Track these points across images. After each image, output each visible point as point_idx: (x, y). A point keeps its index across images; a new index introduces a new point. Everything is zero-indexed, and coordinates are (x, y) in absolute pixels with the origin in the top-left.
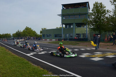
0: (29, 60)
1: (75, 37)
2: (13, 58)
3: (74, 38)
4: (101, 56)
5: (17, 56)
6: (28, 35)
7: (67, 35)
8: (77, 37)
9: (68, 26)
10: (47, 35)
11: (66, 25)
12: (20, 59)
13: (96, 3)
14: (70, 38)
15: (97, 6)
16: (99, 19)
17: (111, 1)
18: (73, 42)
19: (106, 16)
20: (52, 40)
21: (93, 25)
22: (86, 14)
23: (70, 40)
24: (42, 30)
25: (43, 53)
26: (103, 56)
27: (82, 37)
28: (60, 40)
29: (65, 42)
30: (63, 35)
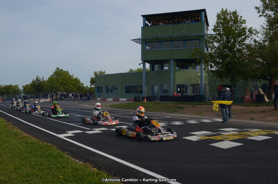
0: (63, 150)
1: (175, 93)
2: (25, 145)
3: (171, 95)
4: (236, 138)
5: (35, 140)
6: (62, 88)
7: (156, 88)
8: (178, 92)
9: (156, 67)
10: (107, 87)
11: (153, 63)
12: (41, 147)
13: (224, 13)
14: (163, 94)
15: (225, 19)
16: (231, 49)
17: (257, 8)
18: (169, 103)
19: (247, 42)
20: (118, 100)
21: (217, 64)
22: (201, 38)
23: (163, 99)
24: (94, 76)
25: (97, 131)
26: (240, 137)
27: (190, 92)
28: (139, 101)
29: (152, 104)
30: (145, 89)
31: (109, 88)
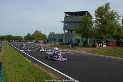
1: (75, 43)
9: (70, 32)
10: (53, 39)
24: (50, 34)
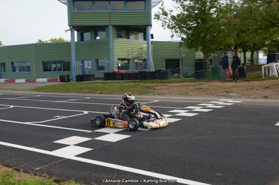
1: (116, 70)
10: (12, 63)
20: (34, 81)
28: (69, 80)
31: (15, 65)
